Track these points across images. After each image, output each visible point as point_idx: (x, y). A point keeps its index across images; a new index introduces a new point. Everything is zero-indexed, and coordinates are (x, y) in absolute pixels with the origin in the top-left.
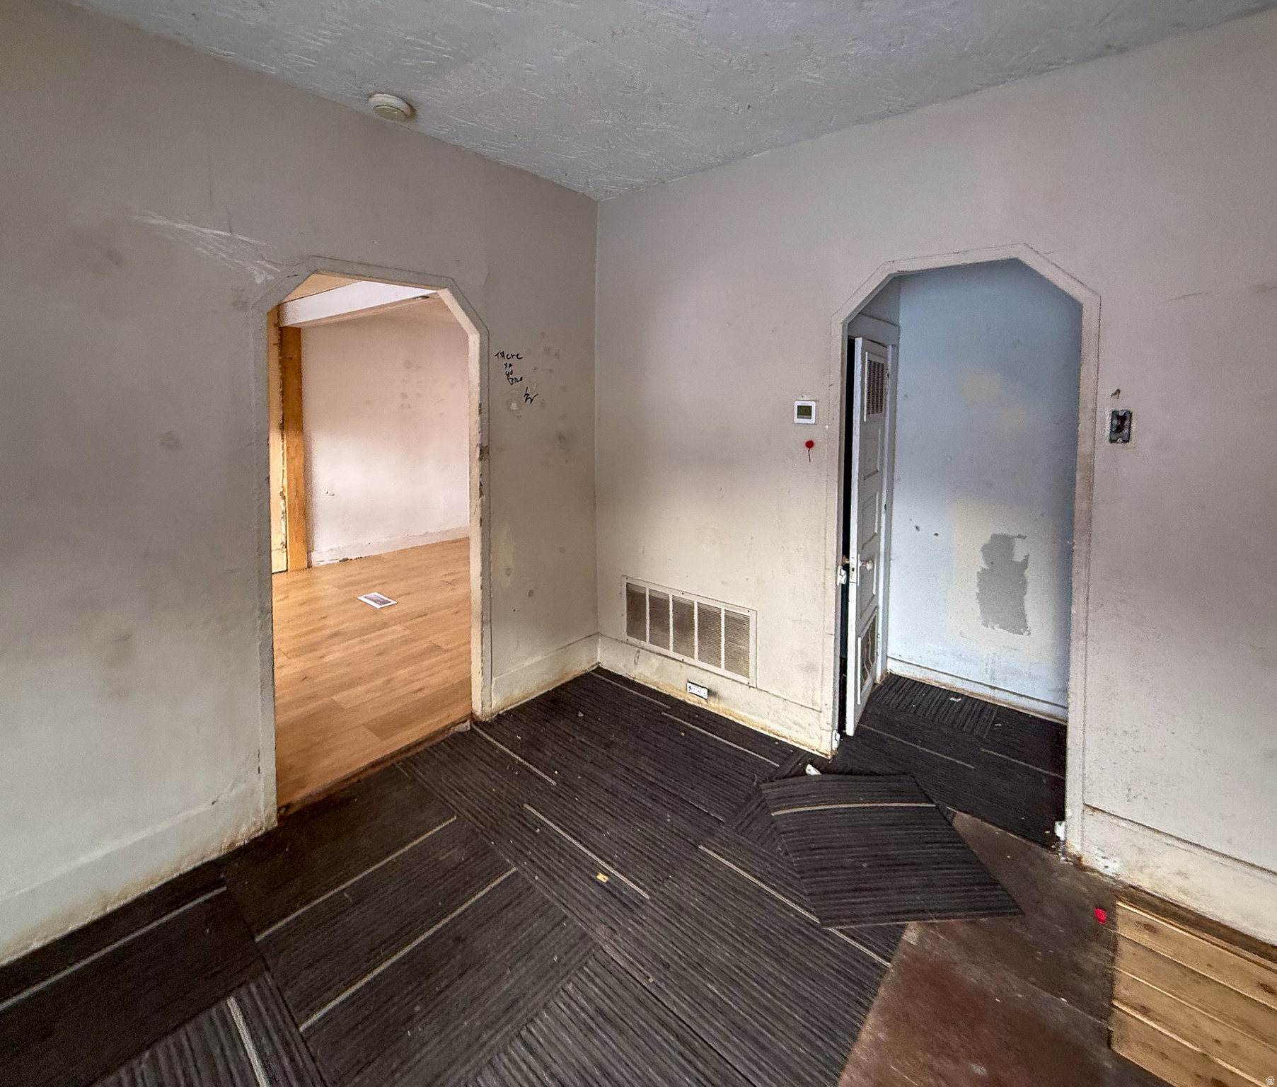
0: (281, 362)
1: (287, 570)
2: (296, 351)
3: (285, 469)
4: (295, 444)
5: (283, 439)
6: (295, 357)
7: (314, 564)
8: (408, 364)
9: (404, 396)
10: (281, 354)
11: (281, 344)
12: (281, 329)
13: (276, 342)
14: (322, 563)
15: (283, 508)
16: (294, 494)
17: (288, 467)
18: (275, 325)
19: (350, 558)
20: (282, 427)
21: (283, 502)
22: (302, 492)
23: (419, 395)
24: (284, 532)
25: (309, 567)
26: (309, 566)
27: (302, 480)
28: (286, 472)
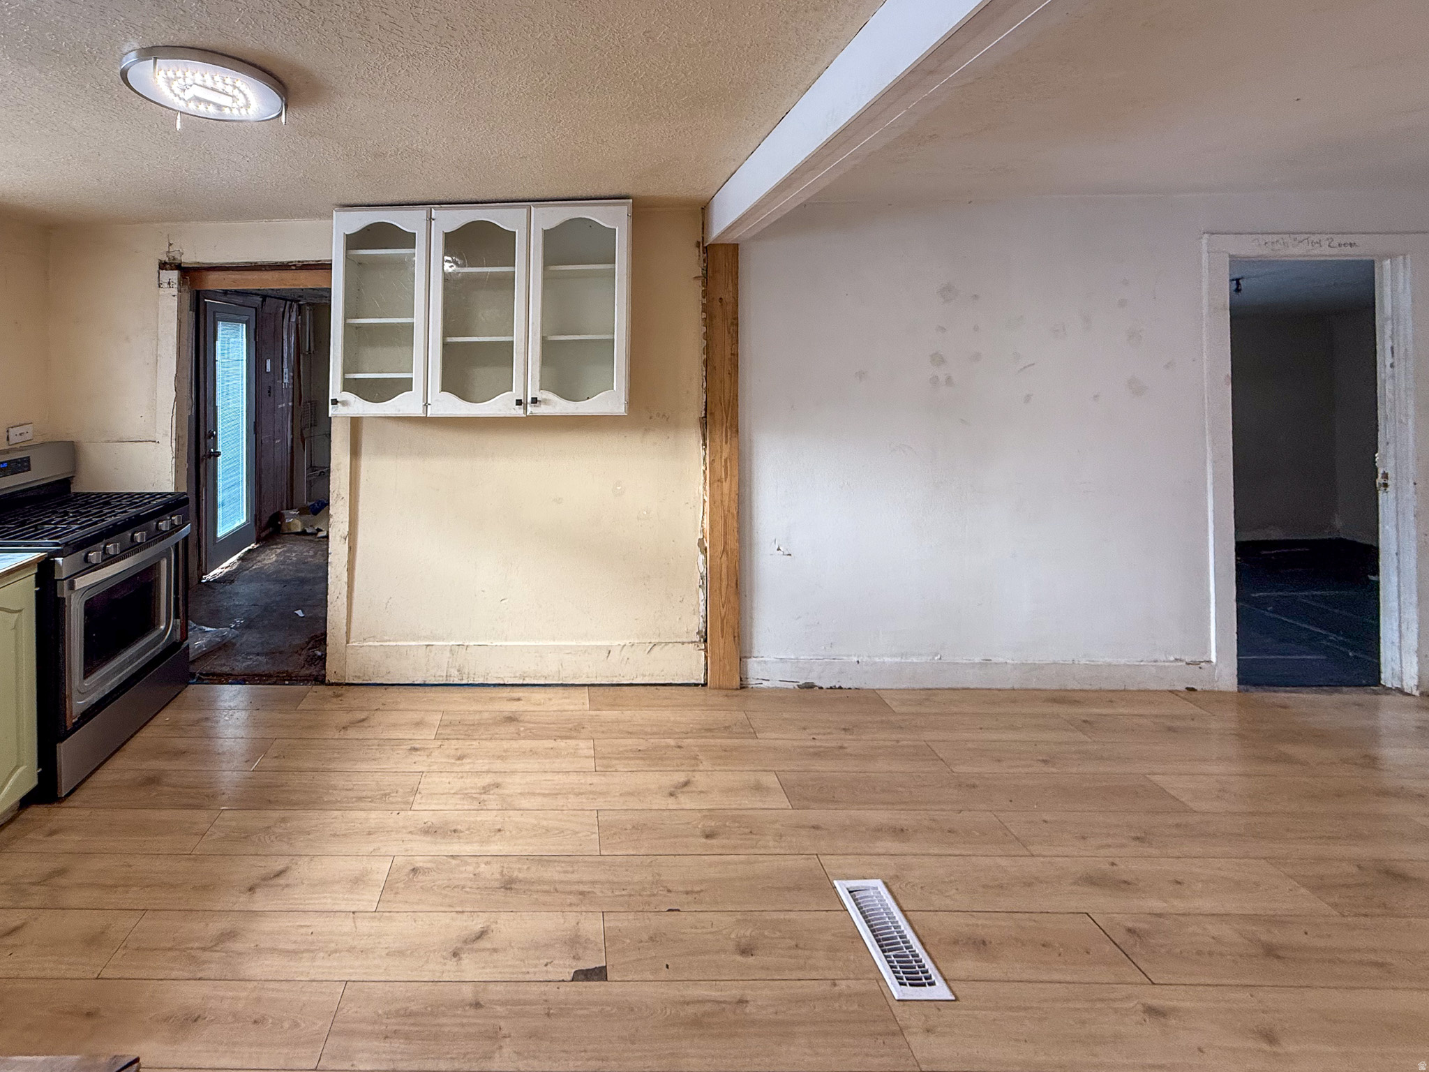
0: (705, 309)
1: (705, 685)
2: (730, 288)
3: (707, 499)
4: (725, 455)
5: (705, 444)
6: (728, 297)
7: (752, 682)
8: (947, 292)
9: (938, 359)
10: (705, 294)
11: (707, 278)
12: (706, 249)
13: (699, 272)
14: (765, 684)
15: (702, 569)
16: (720, 548)
17: (711, 497)
18: (698, 244)
19: (817, 683)
20: (704, 423)
21: (702, 557)
22: (733, 544)
23: (977, 357)
24: (703, 614)
25: (742, 687)
27: (733, 523)
28: (707, 504)
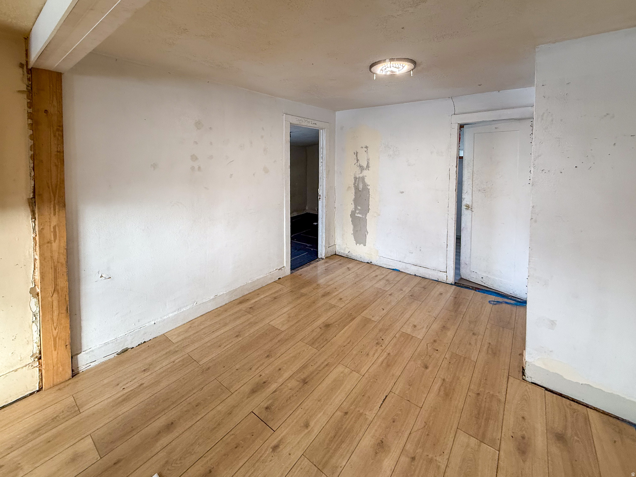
0: (30, 116)
1: (40, 389)
2: (55, 103)
3: (37, 257)
4: (54, 223)
5: (34, 218)
6: (51, 110)
7: (82, 369)
8: (198, 124)
9: (194, 158)
10: (30, 105)
11: (31, 93)
12: (30, 71)
13: (24, 88)
14: (93, 365)
15: (35, 309)
16: (51, 290)
17: (41, 255)
18: (21, 66)
19: (130, 346)
20: (33, 202)
21: (34, 300)
22: (63, 284)
23: (211, 157)
25: (74, 376)
26: (75, 373)
27: (63, 270)
28: (38, 262)
